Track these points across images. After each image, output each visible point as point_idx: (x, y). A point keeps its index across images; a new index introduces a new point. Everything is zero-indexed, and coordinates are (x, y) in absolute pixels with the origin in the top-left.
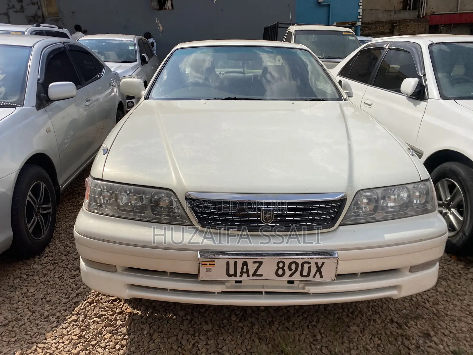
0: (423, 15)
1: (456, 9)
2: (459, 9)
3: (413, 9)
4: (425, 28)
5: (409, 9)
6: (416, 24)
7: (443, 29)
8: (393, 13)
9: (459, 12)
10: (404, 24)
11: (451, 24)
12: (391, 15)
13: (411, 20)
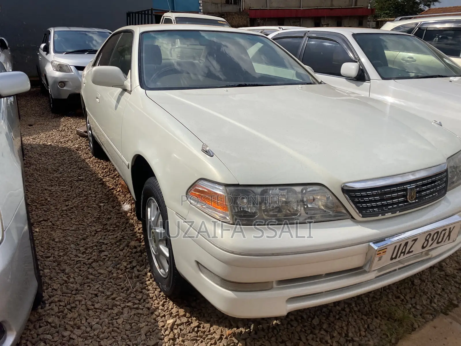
0: (242, 9)
1: (265, 6)
2: (268, 6)
3: (234, 4)
4: (247, 21)
5: (231, 3)
6: (239, 16)
7: (260, 22)
8: (219, 5)
9: (268, 8)
10: (231, 16)
11: (266, 18)
12: (218, 7)
13: (235, 13)
